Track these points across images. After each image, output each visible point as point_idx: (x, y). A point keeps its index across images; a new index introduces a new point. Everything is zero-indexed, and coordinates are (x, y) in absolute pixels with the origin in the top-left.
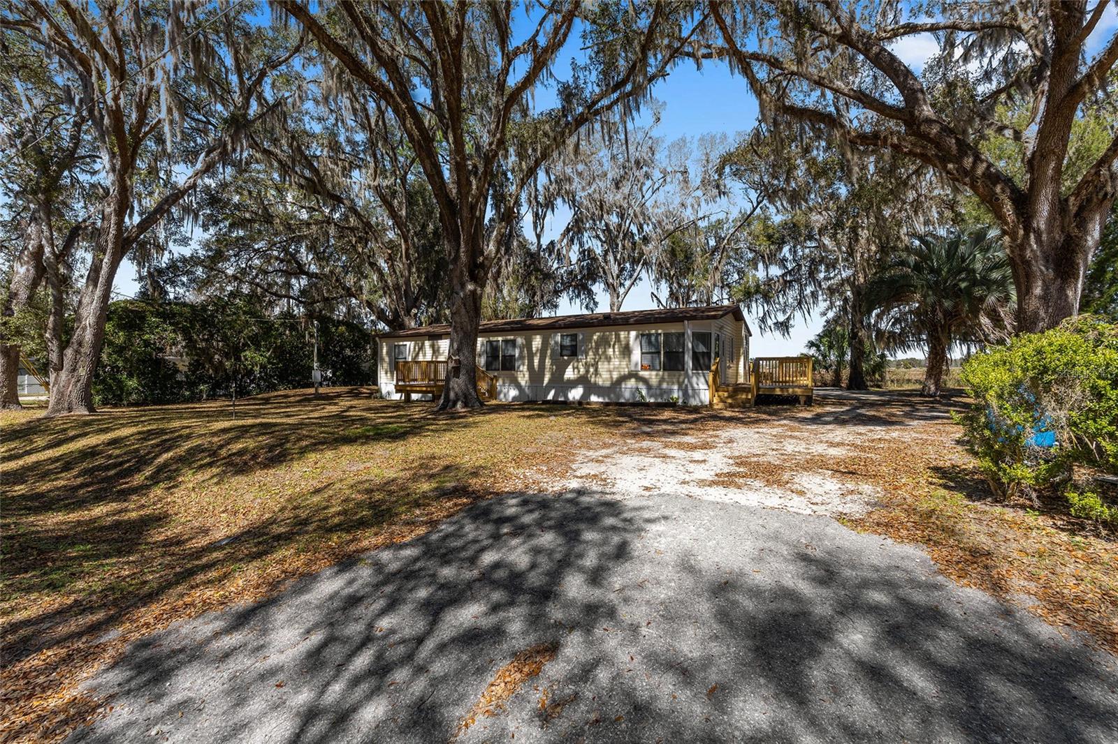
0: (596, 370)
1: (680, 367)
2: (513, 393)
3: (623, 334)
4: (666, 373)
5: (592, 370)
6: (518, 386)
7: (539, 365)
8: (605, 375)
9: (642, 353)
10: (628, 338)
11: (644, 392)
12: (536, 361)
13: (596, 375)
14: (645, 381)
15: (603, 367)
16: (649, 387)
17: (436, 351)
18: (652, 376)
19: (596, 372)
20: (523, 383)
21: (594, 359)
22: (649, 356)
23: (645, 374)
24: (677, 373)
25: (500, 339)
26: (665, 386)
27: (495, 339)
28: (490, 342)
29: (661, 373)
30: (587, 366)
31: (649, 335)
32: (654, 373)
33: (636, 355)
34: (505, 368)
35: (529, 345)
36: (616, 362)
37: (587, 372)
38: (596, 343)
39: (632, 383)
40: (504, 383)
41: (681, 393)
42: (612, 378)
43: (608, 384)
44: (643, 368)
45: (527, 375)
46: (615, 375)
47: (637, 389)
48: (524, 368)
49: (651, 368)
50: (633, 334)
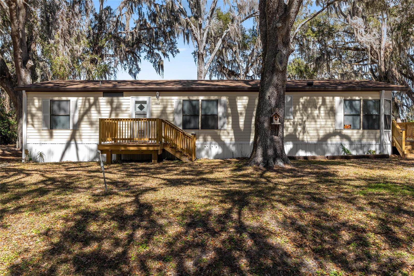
0: (304, 128)
1: (376, 126)
2: (216, 150)
3: (328, 99)
4: (366, 131)
5: (299, 128)
6: (222, 144)
7: (245, 124)
8: (312, 133)
9: (345, 115)
10: (332, 102)
11: (347, 147)
12: (242, 121)
13: (304, 133)
14: (347, 138)
15: (310, 126)
16: (351, 143)
17: (116, 109)
18: (354, 134)
19: (304, 130)
20: (227, 141)
21: (302, 119)
22: (350, 118)
23: (347, 132)
24: (374, 131)
25: (201, 98)
26: (364, 141)
27: (195, 98)
28: (190, 101)
29: (361, 131)
30: (295, 125)
31: (351, 101)
32: (355, 131)
33: (340, 116)
34: (205, 126)
35: (233, 105)
36: (321, 122)
37: (295, 130)
38: (303, 105)
39: (336, 140)
40: (205, 140)
41: (378, 146)
42: (318, 135)
43: (315, 141)
44: (345, 127)
45: (232, 134)
46: (322, 133)
47: (341, 144)
48: (229, 127)
49: (353, 127)
50: (337, 99)
